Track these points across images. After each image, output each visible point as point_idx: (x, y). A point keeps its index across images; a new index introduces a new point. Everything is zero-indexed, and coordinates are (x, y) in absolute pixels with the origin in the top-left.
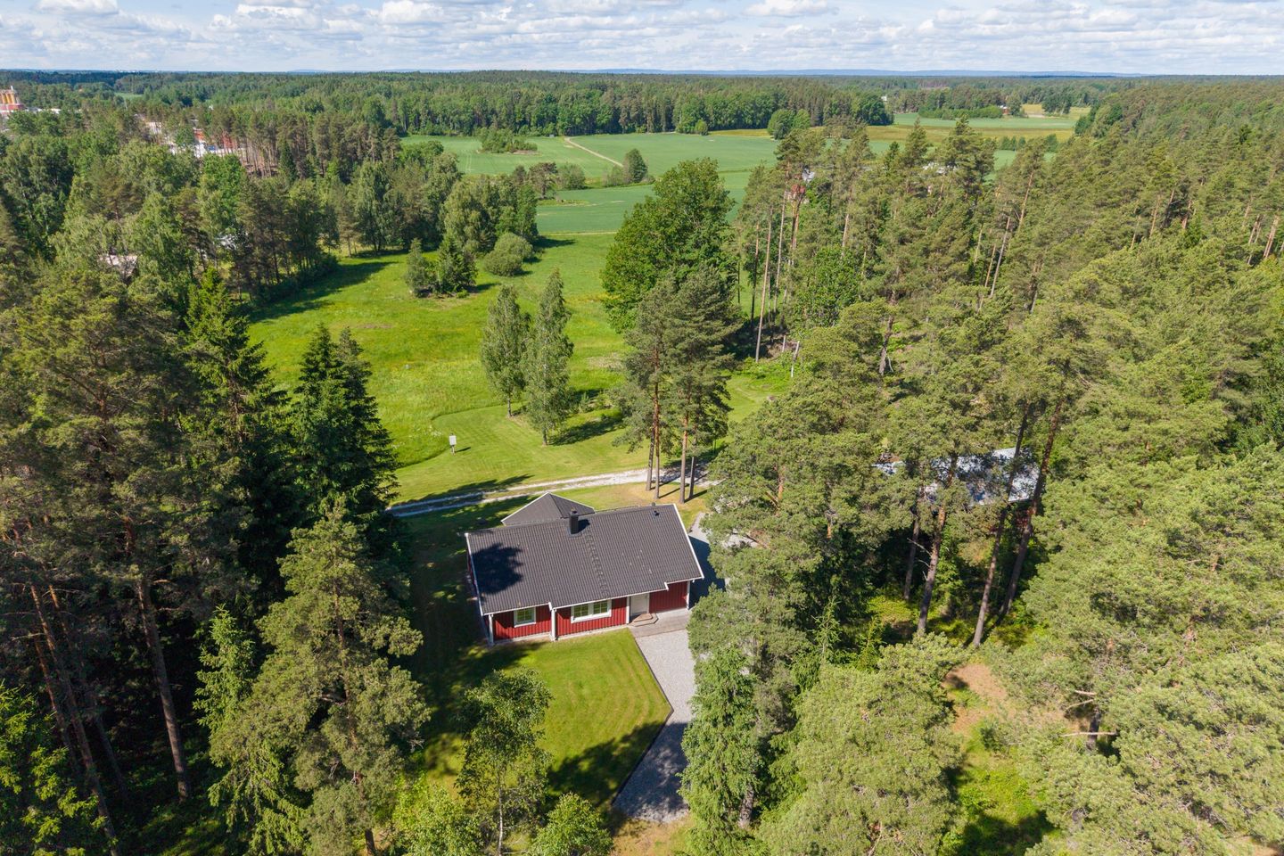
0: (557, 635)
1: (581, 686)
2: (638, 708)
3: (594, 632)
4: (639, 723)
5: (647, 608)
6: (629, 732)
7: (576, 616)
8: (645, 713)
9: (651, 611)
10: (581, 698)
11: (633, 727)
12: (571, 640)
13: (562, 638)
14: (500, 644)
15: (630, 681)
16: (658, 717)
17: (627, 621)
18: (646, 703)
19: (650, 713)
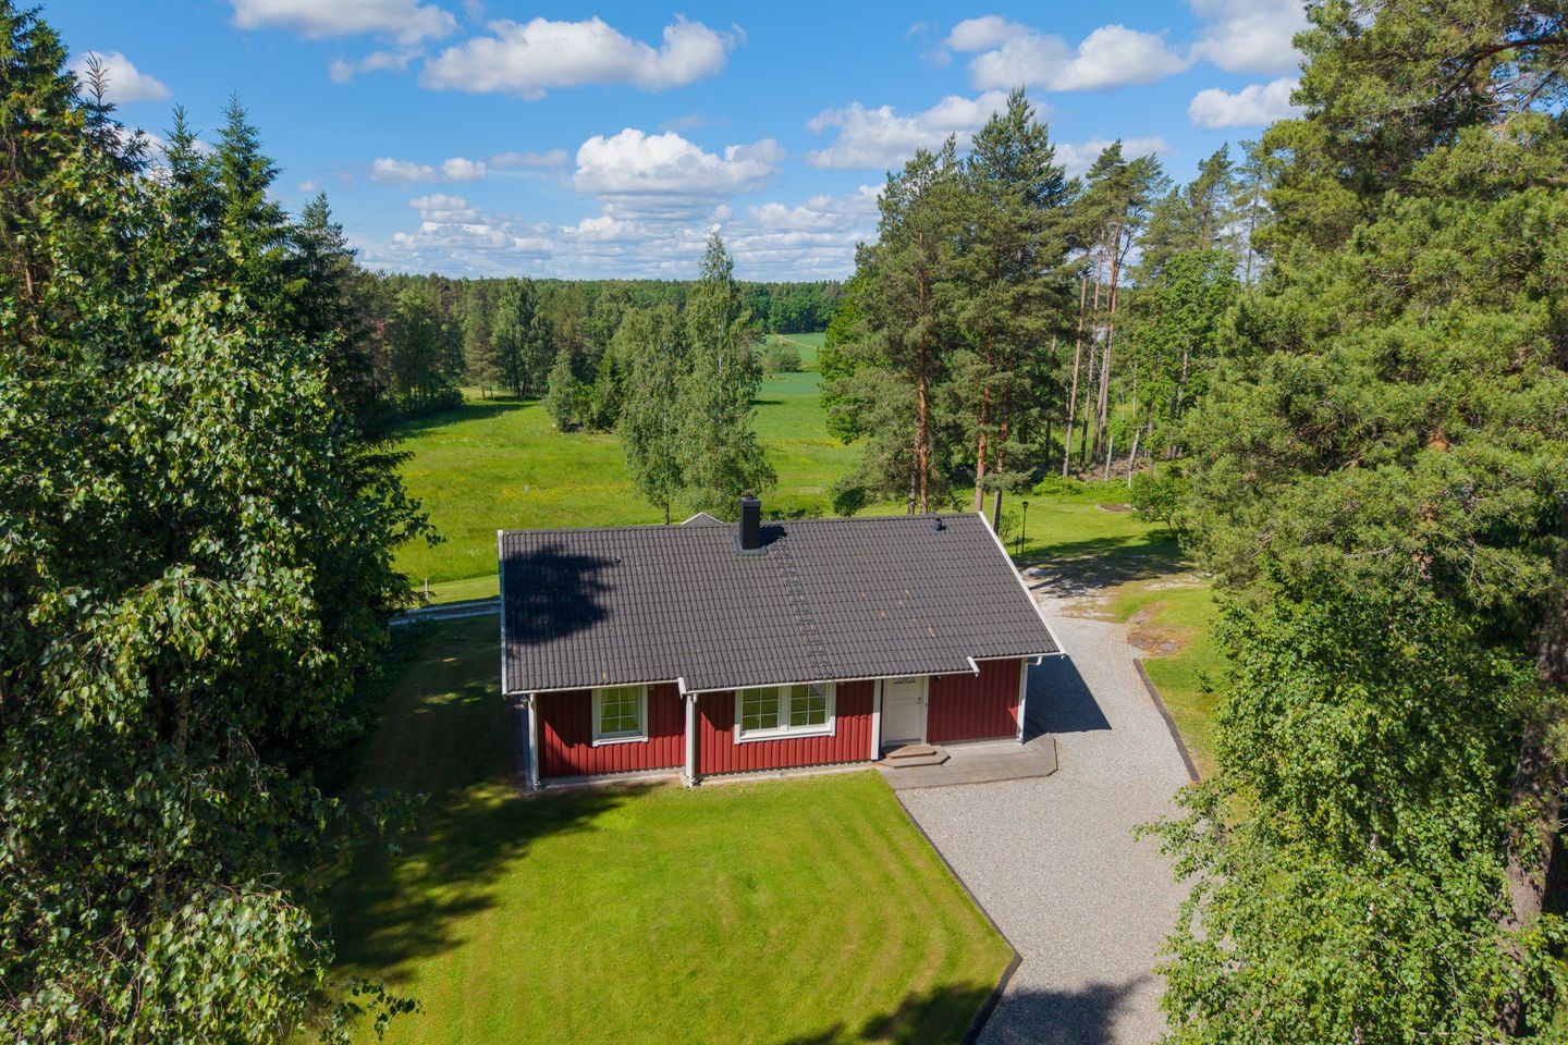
0: (699, 775)
1: (750, 885)
2: (915, 947)
3: (792, 774)
4: (922, 984)
5: (921, 730)
6: (890, 1008)
7: (747, 726)
8: (938, 961)
9: (932, 738)
10: (749, 914)
11: (900, 996)
12: (734, 787)
13: (711, 782)
14: (557, 786)
15: (888, 879)
16: (979, 972)
17: (874, 754)
18: (937, 935)
19: (952, 963)
